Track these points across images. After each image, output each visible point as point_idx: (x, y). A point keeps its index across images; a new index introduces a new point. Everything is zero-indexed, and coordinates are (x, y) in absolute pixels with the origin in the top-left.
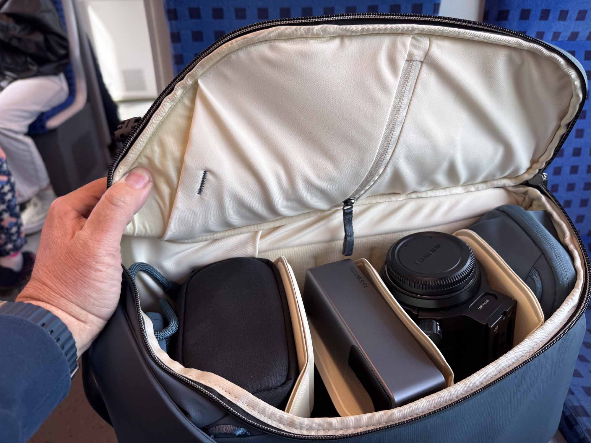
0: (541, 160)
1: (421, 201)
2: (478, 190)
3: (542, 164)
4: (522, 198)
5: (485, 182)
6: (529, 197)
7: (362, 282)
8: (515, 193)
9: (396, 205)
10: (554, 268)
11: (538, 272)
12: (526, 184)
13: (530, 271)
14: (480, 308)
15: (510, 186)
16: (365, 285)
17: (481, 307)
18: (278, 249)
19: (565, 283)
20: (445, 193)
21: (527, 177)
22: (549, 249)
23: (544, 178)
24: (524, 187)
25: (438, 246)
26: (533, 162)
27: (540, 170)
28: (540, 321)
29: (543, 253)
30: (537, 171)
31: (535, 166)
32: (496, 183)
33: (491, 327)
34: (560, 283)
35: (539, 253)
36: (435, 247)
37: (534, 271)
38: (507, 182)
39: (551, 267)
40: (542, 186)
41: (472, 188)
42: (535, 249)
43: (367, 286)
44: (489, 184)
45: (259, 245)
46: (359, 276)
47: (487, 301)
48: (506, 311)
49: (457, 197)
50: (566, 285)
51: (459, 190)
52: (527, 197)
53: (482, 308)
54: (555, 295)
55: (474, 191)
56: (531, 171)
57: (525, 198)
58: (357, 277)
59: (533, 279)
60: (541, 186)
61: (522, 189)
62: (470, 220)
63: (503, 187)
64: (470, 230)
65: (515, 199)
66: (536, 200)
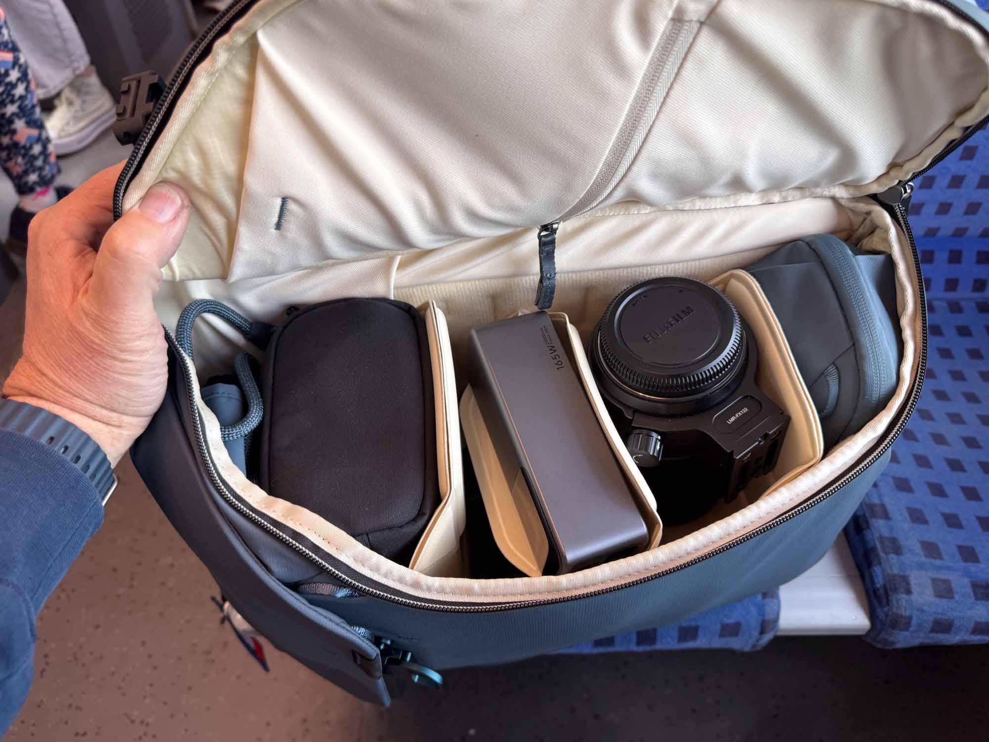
0: (907, 167)
1: (681, 218)
2: (785, 201)
3: (907, 173)
4: (861, 219)
5: (800, 188)
6: (872, 221)
7: (556, 359)
8: (852, 211)
9: (637, 222)
10: (864, 373)
11: (839, 373)
12: (875, 198)
13: (827, 368)
14: (729, 422)
15: (843, 198)
16: (560, 365)
17: (733, 419)
18: (429, 284)
19: (874, 399)
20: (726, 205)
21: (876, 189)
22: (865, 340)
23: (906, 195)
24: (867, 204)
25: (688, 311)
26: (893, 166)
27: (900, 181)
28: (815, 456)
29: (854, 345)
30: (897, 182)
31: (893, 173)
32: (819, 191)
33: (737, 458)
34: (867, 397)
35: (848, 344)
36: (683, 311)
37: (832, 369)
38: (840, 192)
39: (859, 370)
40: (897, 207)
41: (776, 198)
42: (845, 334)
43: (563, 367)
44: (807, 193)
45: (395, 280)
46: (554, 347)
47: (745, 410)
48: (769, 434)
49: (745, 213)
50: (874, 401)
51: (752, 199)
52: (869, 218)
53: (734, 422)
54: (854, 412)
55: (779, 203)
56: (884, 180)
57: (865, 219)
58: (551, 350)
59: (828, 381)
61: (863, 207)
62: (759, 251)
63: (834, 199)
64: (752, 277)
65: (849, 217)
66: (881, 229)
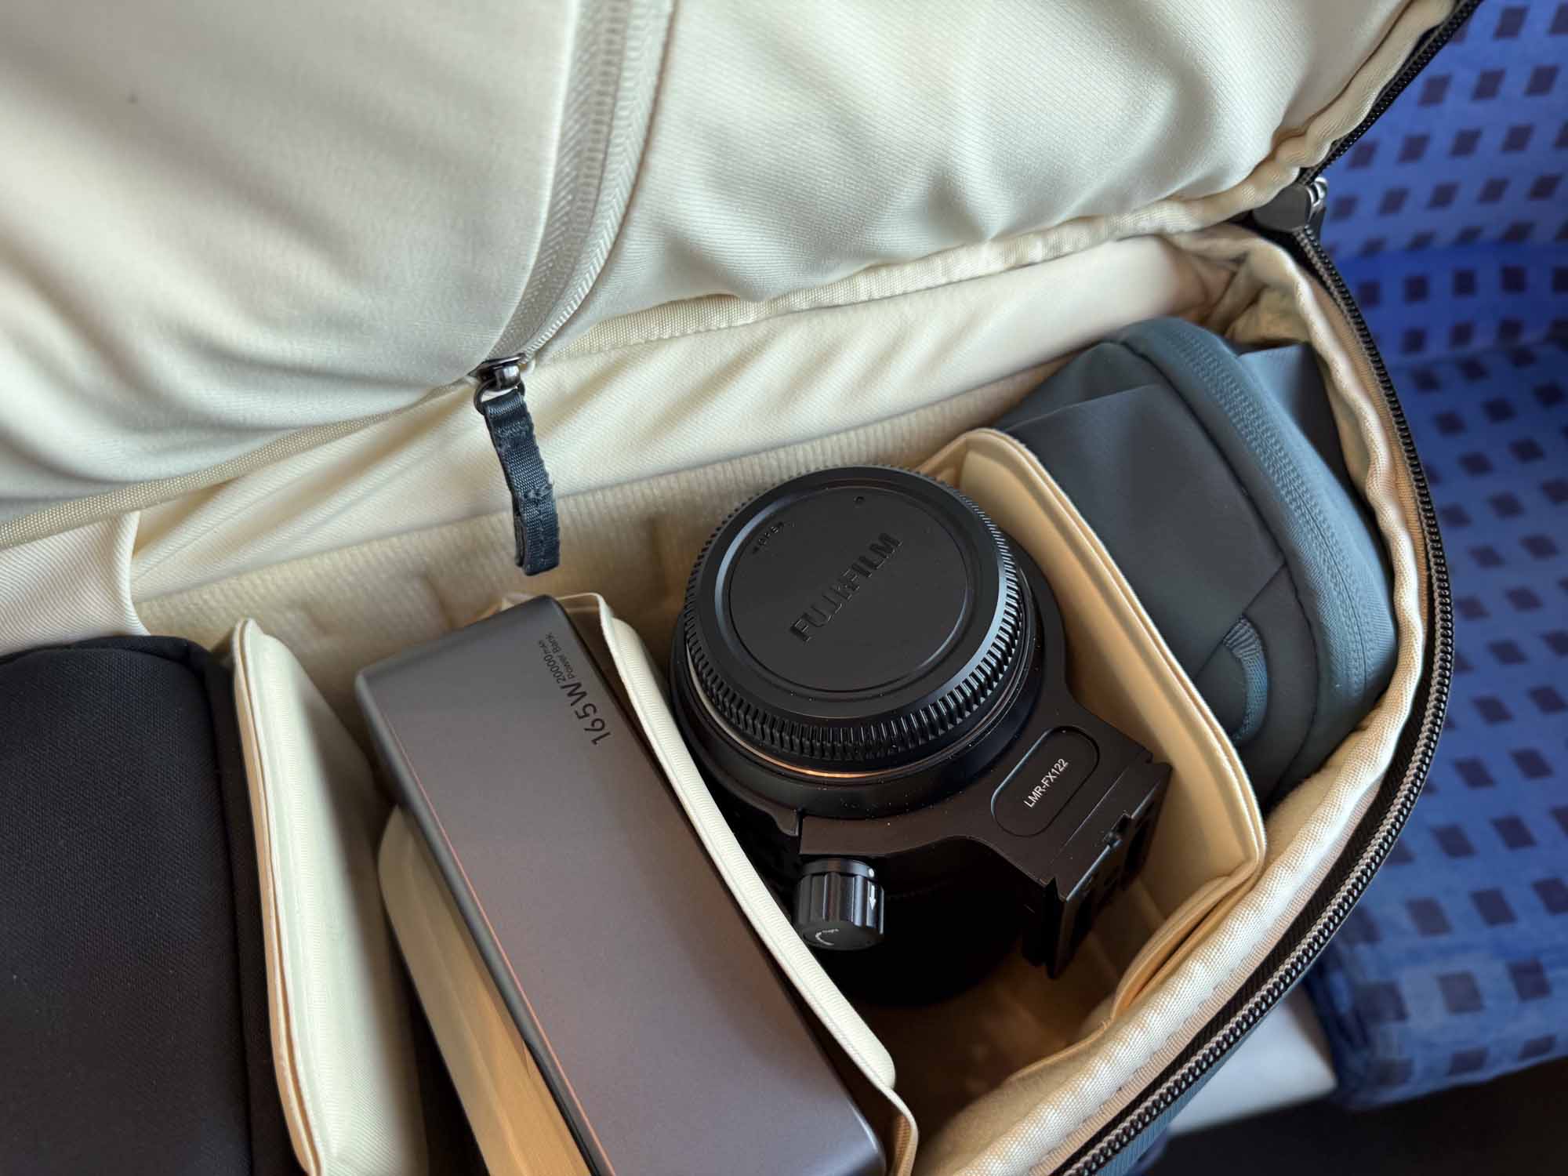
0: (1316, 130)
1: (830, 326)
2: (1057, 255)
3: (1318, 147)
4: (1224, 276)
5: (1084, 219)
6: (1250, 276)
7: (586, 715)
8: (1203, 258)
9: (730, 349)
10: (1322, 629)
11: (1261, 637)
12: (1248, 222)
13: (1232, 628)
14: (1031, 802)
15: (1181, 232)
16: (598, 730)
17: (1037, 793)
19: (1355, 679)
20: (927, 281)
21: (1253, 198)
22: (1310, 549)
23: (1318, 203)
24: (1237, 238)
25: (886, 544)
26: (1284, 136)
27: (1303, 171)
29: (1285, 564)
30: (1296, 172)
31: (1285, 153)
32: (1128, 222)
33: (1068, 899)
34: (1338, 686)
35: (1273, 566)
36: (874, 548)
37: (1245, 631)
38: (1177, 219)
39: (1309, 624)
40: (1302, 235)
41: (1036, 250)
42: (1260, 544)
43: (608, 734)
44: (1103, 228)
46: (579, 685)
47: (1062, 765)
48: (1130, 819)
49: (972, 295)
50: (1356, 691)
51: (984, 258)
52: (1242, 272)
53: (1040, 801)
54: (1312, 722)
55: (1045, 261)
56: (1267, 173)
57: (1233, 275)
58: (570, 694)
59: (1239, 661)
60: (1299, 234)
61: (1228, 245)
62: (1019, 378)
63: (1161, 237)
64: (1016, 442)
65: (1199, 277)
66: (1274, 290)
